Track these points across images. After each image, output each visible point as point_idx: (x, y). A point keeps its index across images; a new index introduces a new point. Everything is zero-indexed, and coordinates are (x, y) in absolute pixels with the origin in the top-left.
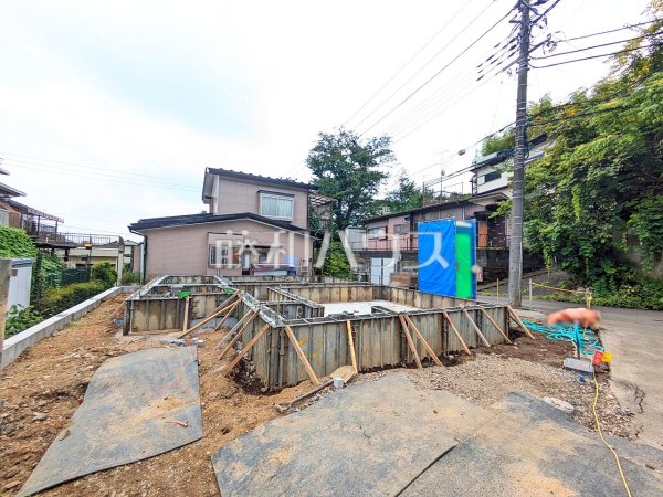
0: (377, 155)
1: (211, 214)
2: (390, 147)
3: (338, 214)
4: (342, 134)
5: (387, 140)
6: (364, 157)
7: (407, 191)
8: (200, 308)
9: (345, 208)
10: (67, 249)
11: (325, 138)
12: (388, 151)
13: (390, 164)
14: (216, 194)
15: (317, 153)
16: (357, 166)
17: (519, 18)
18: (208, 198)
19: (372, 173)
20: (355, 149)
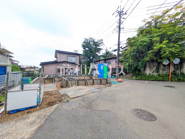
0: (100, 44)
1: (57, 61)
2: (103, 42)
3: (90, 59)
4: (90, 39)
5: (102, 40)
6: (96, 44)
7: (107, 53)
8: (56, 80)
9: (91, 57)
10: (24, 69)
11: (86, 39)
12: (103, 43)
13: (103, 46)
14: (58, 56)
15: (84, 43)
16: (94, 47)
17: (119, 22)
18: (56, 57)
19: (98, 48)
20: (94, 42)
